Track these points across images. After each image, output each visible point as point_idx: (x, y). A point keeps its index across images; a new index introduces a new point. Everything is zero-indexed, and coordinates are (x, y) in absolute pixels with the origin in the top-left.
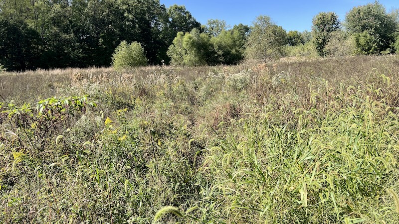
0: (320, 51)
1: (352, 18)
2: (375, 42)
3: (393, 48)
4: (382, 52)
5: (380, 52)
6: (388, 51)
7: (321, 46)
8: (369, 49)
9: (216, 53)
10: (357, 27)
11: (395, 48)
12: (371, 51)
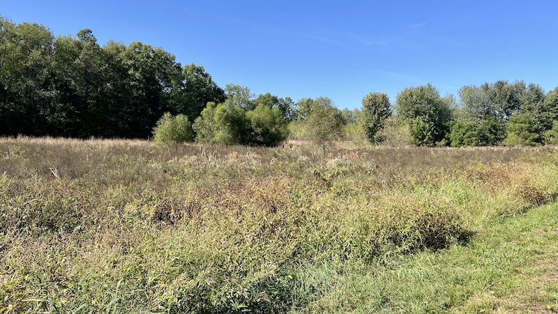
0: (371, 137)
1: (404, 100)
2: (430, 130)
3: (448, 139)
4: (437, 143)
5: (434, 142)
6: (443, 142)
7: (372, 132)
8: (423, 138)
9: (253, 131)
10: (411, 113)
11: (451, 139)
12: (425, 140)
